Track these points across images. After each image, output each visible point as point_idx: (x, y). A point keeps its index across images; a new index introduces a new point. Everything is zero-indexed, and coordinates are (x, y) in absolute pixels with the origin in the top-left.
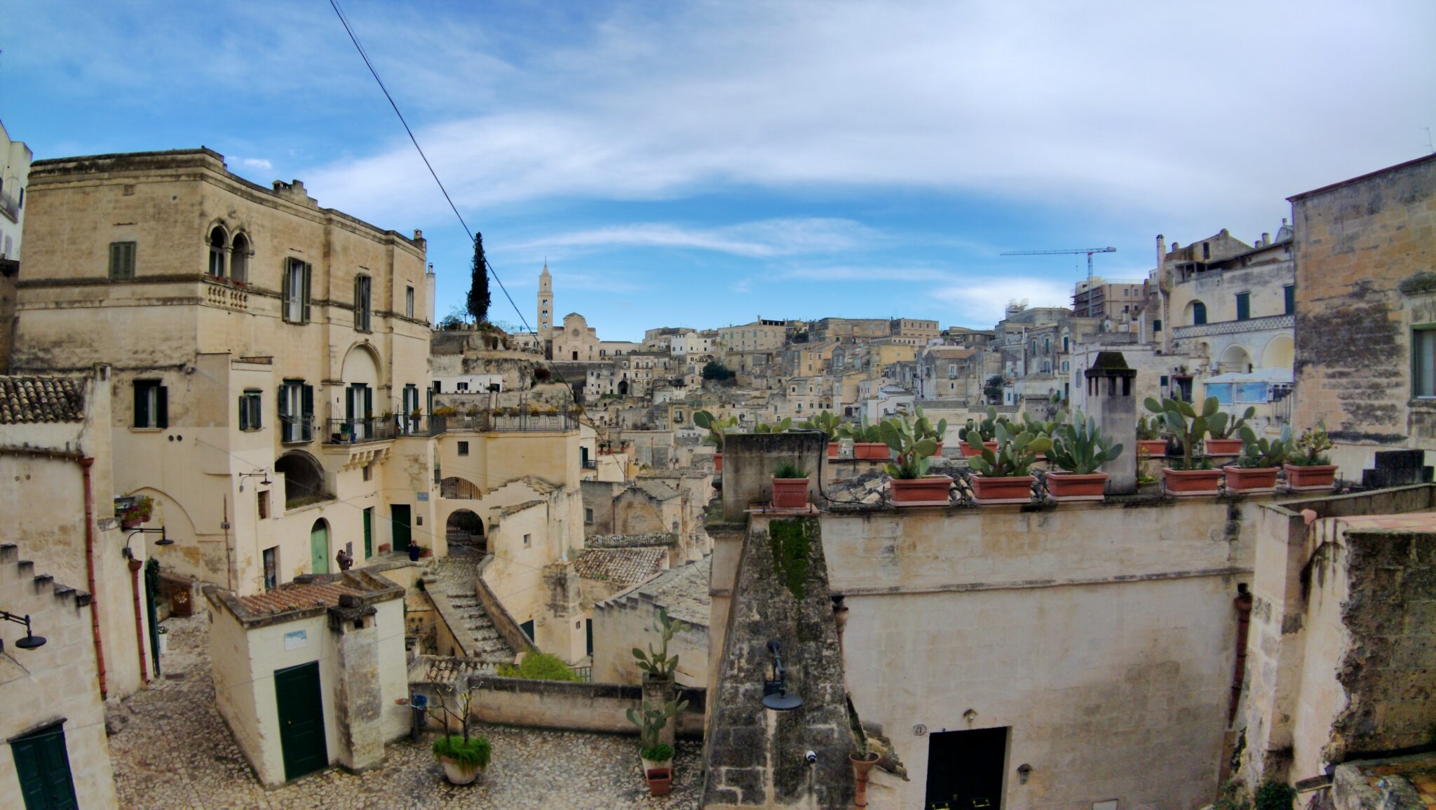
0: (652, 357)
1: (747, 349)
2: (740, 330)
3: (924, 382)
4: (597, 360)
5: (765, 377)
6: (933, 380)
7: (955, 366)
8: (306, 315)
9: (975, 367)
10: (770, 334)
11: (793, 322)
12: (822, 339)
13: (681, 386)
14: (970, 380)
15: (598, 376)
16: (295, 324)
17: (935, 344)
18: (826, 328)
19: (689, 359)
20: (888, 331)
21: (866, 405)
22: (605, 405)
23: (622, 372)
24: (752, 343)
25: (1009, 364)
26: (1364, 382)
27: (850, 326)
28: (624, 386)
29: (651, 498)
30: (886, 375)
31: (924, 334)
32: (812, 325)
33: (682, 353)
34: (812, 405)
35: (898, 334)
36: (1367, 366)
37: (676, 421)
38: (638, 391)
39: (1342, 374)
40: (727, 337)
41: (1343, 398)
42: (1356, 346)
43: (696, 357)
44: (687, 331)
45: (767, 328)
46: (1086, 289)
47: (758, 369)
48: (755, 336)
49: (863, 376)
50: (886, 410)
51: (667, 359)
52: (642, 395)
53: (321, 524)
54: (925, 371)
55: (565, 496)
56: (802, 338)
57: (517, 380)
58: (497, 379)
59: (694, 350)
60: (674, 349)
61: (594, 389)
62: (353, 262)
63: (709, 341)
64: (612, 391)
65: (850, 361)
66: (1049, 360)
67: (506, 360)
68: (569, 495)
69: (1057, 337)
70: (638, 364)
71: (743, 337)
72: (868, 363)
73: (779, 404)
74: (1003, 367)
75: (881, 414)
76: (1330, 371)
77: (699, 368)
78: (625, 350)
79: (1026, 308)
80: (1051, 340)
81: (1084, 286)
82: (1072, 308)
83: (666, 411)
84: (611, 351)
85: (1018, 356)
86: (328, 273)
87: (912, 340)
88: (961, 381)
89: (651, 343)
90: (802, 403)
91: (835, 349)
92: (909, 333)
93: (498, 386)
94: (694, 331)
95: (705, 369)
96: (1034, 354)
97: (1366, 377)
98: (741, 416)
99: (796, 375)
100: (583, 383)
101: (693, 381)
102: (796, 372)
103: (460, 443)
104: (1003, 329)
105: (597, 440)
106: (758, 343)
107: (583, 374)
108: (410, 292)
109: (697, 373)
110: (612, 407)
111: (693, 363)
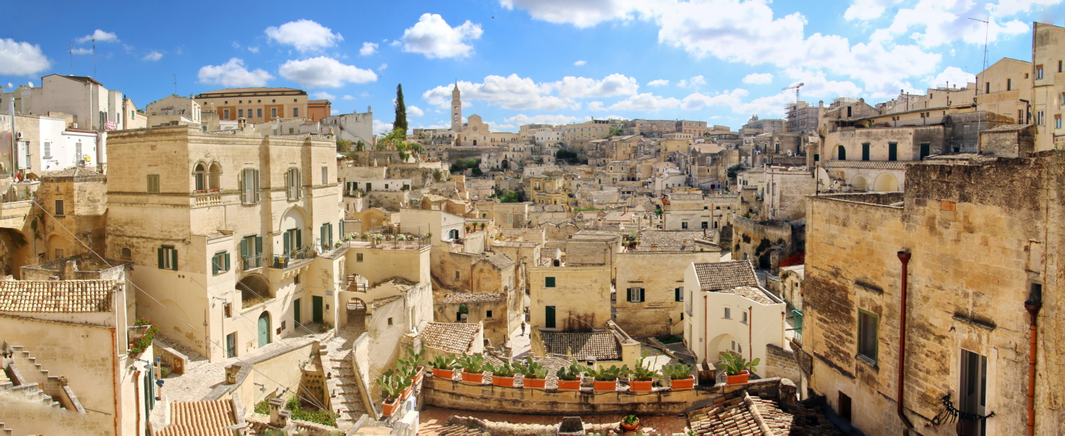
0: (523, 145)
1: (584, 138)
2: (580, 127)
3: (692, 166)
4: (489, 144)
6: (697, 167)
7: (710, 158)
8: (256, 198)
9: (722, 159)
10: (599, 129)
11: (614, 121)
12: (632, 133)
13: (541, 164)
14: (719, 167)
15: (489, 157)
16: (249, 205)
17: (699, 143)
18: (635, 126)
20: (674, 128)
21: (654, 181)
22: (493, 175)
23: (504, 154)
24: (588, 135)
25: (743, 158)
26: (835, 331)
27: (650, 125)
28: (505, 165)
29: (495, 267)
30: (670, 160)
31: (698, 130)
32: (626, 124)
33: (543, 141)
34: (622, 179)
35: (680, 131)
36: (837, 322)
37: (536, 189)
38: (514, 165)
39: (825, 321)
40: (572, 131)
41: (825, 336)
42: (832, 306)
43: (552, 144)
44: (546, 126)
45: (597, 125)
46: (795, 109)
48: (589, 131)
49: (654, 160)
50: (667, 185)
51: (533, 145)
52: (517, 169)
53: (265, 315)
54: (692, 160)
55: (418, 291)
56: (619, 133)
59: (551, 139)
60: (538, 139)
61: (486, 165)
62: (284, 162)
63: (560, 133)
64: (498, 166)
65: (648, 150)
66: (766, 157)
67: (413, 170)
68: (421, 289)
69: (772, 144)
70: (514, 148)
71: (582, 130)
72: (659, 151)
73: (602, 178)
74: (740, 159)
75: (664, 187)
76: (819, 316)
77: (554, 151)
78: (508, 138)
79: (759, 119)
80: (768, 146)
81: (794, 106)
82: (787, 120)
83: (529, 182)
84: (498, 138)
85: (749, 153)
86: (269, 173)
87: (688, 135)
88: (714, 167)
89: (523, 134)
90: (615, 177)
91: (639, 141)
92: (688, 129)
94: (551, 126)
95: (557, 152)
96: (758, 153)
97: (836, 329)
98: (578, 186)
99: (614, 158)
100: (480, 161)
101: (549, 160)
102: (615, 155)
103: (358, 254)
104: (744, 132)
105: (465, 224)
106: (592, 135)
107: (480, 155)
108: (325, 170)
109: (552, 155)
110: (497, 177)
111: (549, 148)
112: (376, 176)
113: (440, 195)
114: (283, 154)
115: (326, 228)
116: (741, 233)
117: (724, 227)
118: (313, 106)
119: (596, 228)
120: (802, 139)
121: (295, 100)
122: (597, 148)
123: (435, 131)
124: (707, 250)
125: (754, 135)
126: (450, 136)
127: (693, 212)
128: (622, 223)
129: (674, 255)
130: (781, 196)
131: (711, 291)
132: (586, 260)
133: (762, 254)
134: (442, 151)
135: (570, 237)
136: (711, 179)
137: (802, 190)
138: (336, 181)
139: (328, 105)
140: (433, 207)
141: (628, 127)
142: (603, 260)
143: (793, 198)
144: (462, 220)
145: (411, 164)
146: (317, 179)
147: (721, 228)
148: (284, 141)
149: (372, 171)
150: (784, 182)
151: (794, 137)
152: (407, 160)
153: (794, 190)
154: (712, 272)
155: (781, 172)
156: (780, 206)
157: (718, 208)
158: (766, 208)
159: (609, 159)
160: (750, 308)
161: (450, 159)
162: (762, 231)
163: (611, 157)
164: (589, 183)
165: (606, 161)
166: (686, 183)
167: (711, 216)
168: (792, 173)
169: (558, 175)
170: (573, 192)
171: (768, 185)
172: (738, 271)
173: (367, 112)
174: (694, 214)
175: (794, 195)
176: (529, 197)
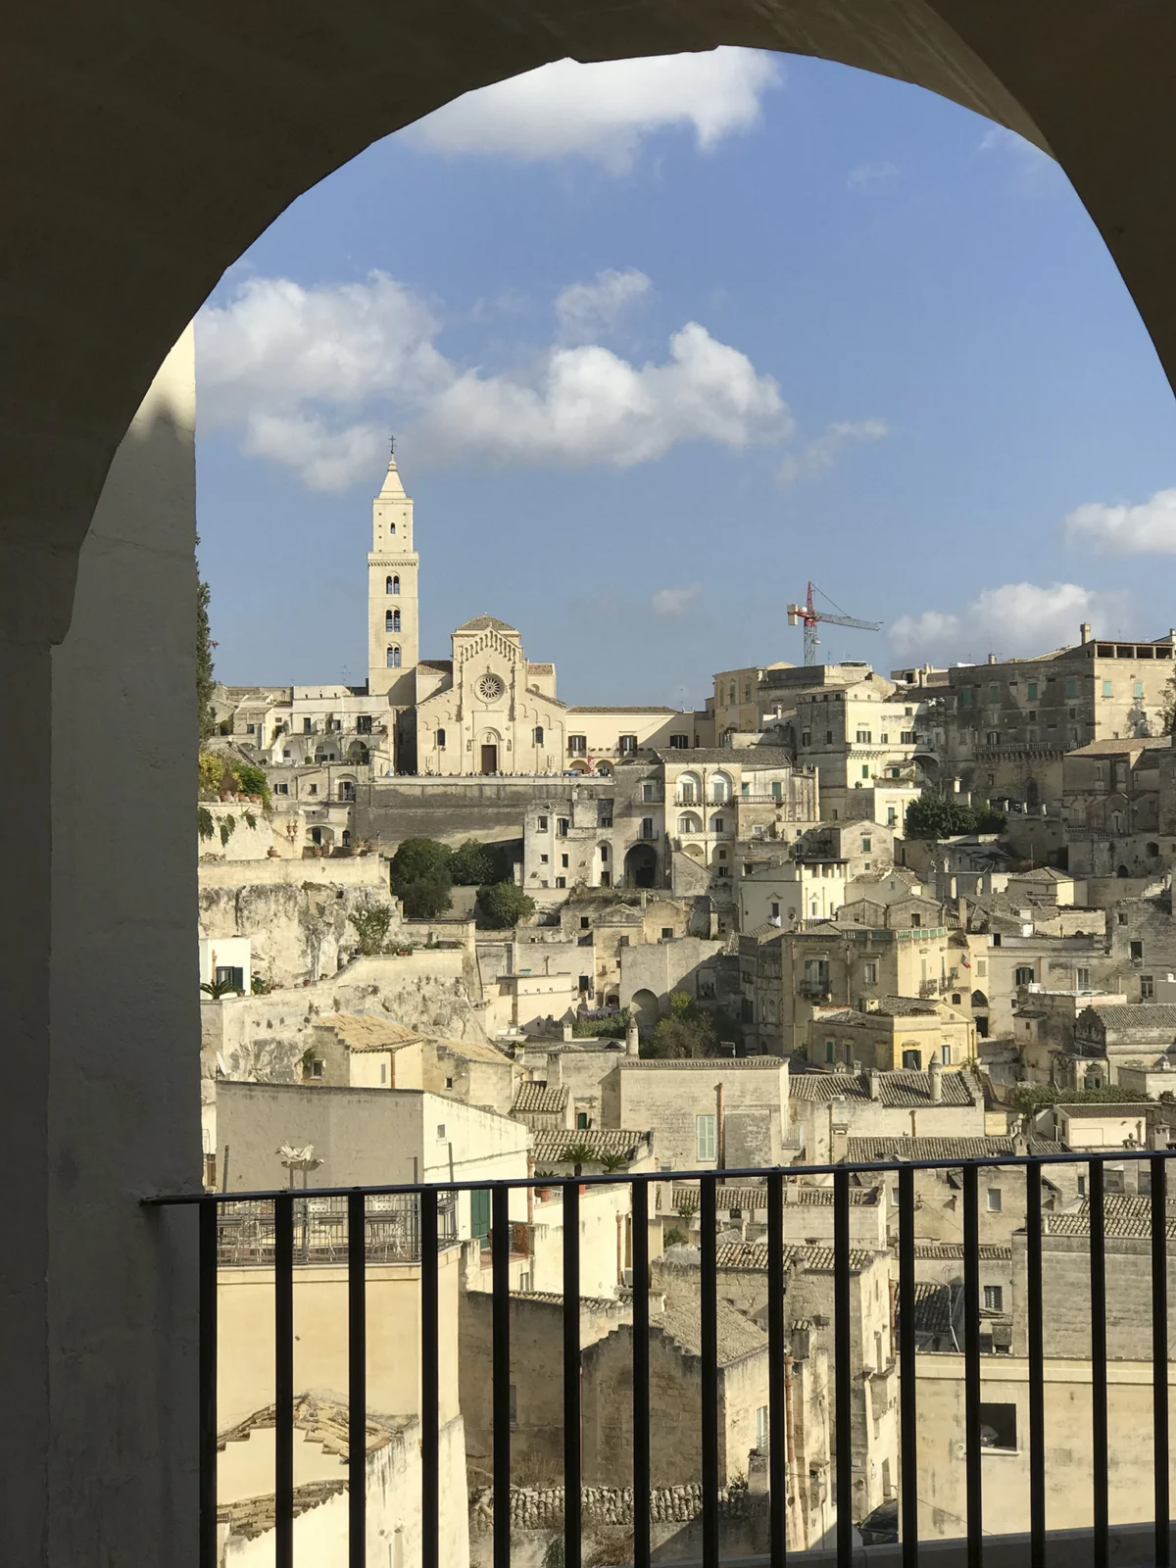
0: (734, 769)
4: (557, 775)
5: (1103, 832)
10: (1123, 687)
13: (827, 866)
15: (562, 831)
22: (585, 923)
23: (637, 814)
28: (645, 861)
38: (688, 875)
43: (880, 766)
45: (1112, 668)
47: (1079, 806)
51: (782, 774)
52: (700, 891)
57: (297, 948)
59: (873, 740)
61: (548, 872)
67: (259, 892)
77: (889, 802)
95: (909, 804)
98: (1024, 975)
100: (516, 850)
101: (867, 846)
105: (530, 1158)
106: (1082, 717)
107: (517, 819)
109: (881, 815)
110: (606, 931)
111: (868, 784)
122: (1113, 780)
134: (322, 795)
169: (918, 919)
170: (1000, 1007)
176: (770, 1029)
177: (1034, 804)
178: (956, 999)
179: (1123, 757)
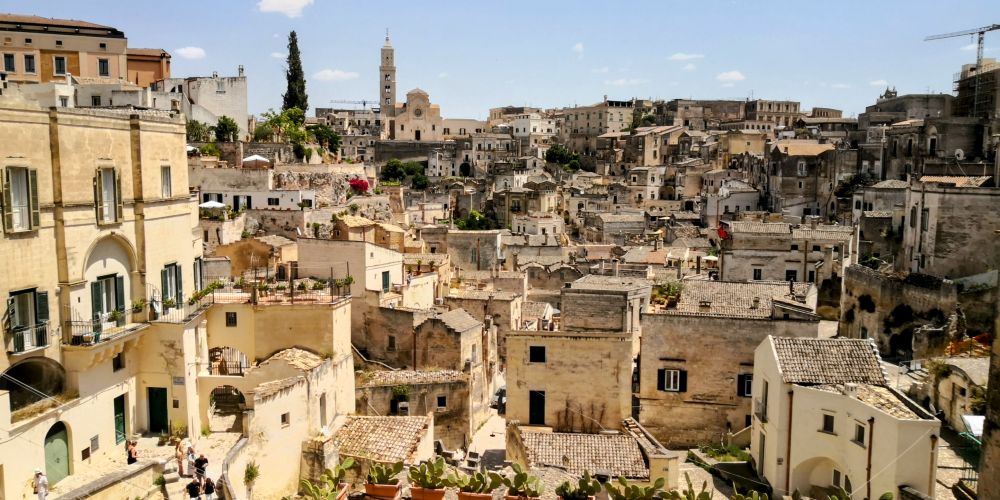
0: (494, 139)
1: (592, 131)
2: (584, 112)
3: (771, 178)
4: (439, 137)
6: (779, 179)
7: (804, 163)
8: (34, 220)
9: (826, 165)
10: (616, 117)
11: (642, 101)
12: (670, 122)
13: (522, 171)
14: (820, 179)
15: (440, 157)
16: (21, 235)
17: (785, 137)
18: (675, 110)
19: (532, 143)
20: (743, 114)
21: (705, 201)
22: (447, 187)
23: (464, 154)
24: (597, 126)
25: (866, 163)
27: (701, 109)
28: (466, 169)
29: (450, 331)
30: (733, 167)
31: (783, 116)
32: (660, 106)
33: (526, 134)
34: (653, 196)
35: (752, 118)
37: (513, 210)
38: (479, 173)
40: (572, 118)
43: (539, 139)
44: (532, 110)
45: (613, 109)
46: (974, 73)
47: (601, 153)
48: (600, 117)
50: (726, 207)
51: (510, 141)
52: (483, 178)
53: (59, 430)
54: (772, 167)
55: (330, 369)
56: (649, 121)
57: (331, 195)
58: (309, 195)
59: (538, 131)
60: (517, 130)
61: (435, 172)
62: (89, 157)
63: (553, 123)
64: (453, 173)
65: (697, 149)
66: (910, 163)
67: (318, 175)
68: (335, 366)
69: (923, 139)
70: (480, 145)
71: (588, 118)
72: (715, 152)
73: (619, 194)
74: (859, 166)
75: (721, 212)
77: (542, 151)
78: (470, 129)
79: (899, 95)
80: (915, 142)
81: (972, 69)
82: (956, 94)
83: (504, 199)
84: (455, 131)
85: (876, 155)
86: (57, 174)
87: (766, 125)
88: (811, 179)
89: (493, 123)
90: (642, 193)
91: (681, 136)
92: (766, 115)
93: (310, 201)
94: (538, 111)
95: (548, 152)
96: (894, 155)
98: (581, 206)
99: (640, 162)
100: (425, 164)
101: (535, 164)
102: (640, 158)
103: (227, 314)
104: (868, 118)
105: (404, 264)
106: (603, 125)
107: (424, 155)
108: (166, 170)
109: (540, 156)
110: (453, 190)
111: (536, 146)
112: (254, 184)
113: (362, 215)
114: (87, 142)
115: (172, 270)
116: (857, 293)
117: (826, 282)
118: (137, 60)
119: (610, 273)
120: (986, 129)
121: (103, 46)
122: (612, 145)
123: (352, 113)
124: (795, 317)
125: (889, 124)
126: (378, 122)
127: (770, 254)
128: (650, 267)
129: (738, 322)
130: (939, 231)
131: (800, 384)
132: (592, 322)
133: (896, 331)
134: (364, 145)
135: (568, 286)
136: (804, 200)
137: (983, 223)
138: (187, 192)
139: (164, 60)
140: (352, 236)
141: (665, 112)
142: (619, 323)
143: (964, 236)
144: (399, 257)
145: (314, 165)
146: (153, 188)
147: (820, 282)
148: (87, 118)
149: (248, 175)
150: (944, 206)
151: (968, 126)
152: (308, 160)
153: (967, 223)
154: (804, 354)
155: (942, 190)
156: (937, 250)
157: (817, 248)
158: (907, 251)
159: (631, 164)
160: (872, 421)
161: (377, 159)
162: (900, 291)
163: (635, 161)
164: (598, 202)
165: (627, 168)
166: (759, 205)
167: (803, 262)
168: (964, 191)
169: (550, 187)
170: (573, 215)
171: (914, 211)
172: (850, 356)
173: (237, 75)
174: (772, 257)
175: (967, 231)
176: (502, 222)
177: (587, 154)
178: (559, 213)
179: (615, 138)
